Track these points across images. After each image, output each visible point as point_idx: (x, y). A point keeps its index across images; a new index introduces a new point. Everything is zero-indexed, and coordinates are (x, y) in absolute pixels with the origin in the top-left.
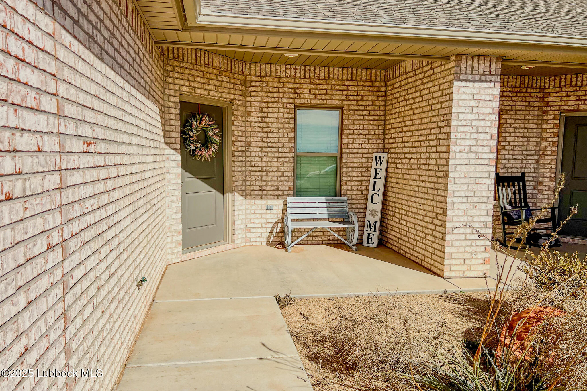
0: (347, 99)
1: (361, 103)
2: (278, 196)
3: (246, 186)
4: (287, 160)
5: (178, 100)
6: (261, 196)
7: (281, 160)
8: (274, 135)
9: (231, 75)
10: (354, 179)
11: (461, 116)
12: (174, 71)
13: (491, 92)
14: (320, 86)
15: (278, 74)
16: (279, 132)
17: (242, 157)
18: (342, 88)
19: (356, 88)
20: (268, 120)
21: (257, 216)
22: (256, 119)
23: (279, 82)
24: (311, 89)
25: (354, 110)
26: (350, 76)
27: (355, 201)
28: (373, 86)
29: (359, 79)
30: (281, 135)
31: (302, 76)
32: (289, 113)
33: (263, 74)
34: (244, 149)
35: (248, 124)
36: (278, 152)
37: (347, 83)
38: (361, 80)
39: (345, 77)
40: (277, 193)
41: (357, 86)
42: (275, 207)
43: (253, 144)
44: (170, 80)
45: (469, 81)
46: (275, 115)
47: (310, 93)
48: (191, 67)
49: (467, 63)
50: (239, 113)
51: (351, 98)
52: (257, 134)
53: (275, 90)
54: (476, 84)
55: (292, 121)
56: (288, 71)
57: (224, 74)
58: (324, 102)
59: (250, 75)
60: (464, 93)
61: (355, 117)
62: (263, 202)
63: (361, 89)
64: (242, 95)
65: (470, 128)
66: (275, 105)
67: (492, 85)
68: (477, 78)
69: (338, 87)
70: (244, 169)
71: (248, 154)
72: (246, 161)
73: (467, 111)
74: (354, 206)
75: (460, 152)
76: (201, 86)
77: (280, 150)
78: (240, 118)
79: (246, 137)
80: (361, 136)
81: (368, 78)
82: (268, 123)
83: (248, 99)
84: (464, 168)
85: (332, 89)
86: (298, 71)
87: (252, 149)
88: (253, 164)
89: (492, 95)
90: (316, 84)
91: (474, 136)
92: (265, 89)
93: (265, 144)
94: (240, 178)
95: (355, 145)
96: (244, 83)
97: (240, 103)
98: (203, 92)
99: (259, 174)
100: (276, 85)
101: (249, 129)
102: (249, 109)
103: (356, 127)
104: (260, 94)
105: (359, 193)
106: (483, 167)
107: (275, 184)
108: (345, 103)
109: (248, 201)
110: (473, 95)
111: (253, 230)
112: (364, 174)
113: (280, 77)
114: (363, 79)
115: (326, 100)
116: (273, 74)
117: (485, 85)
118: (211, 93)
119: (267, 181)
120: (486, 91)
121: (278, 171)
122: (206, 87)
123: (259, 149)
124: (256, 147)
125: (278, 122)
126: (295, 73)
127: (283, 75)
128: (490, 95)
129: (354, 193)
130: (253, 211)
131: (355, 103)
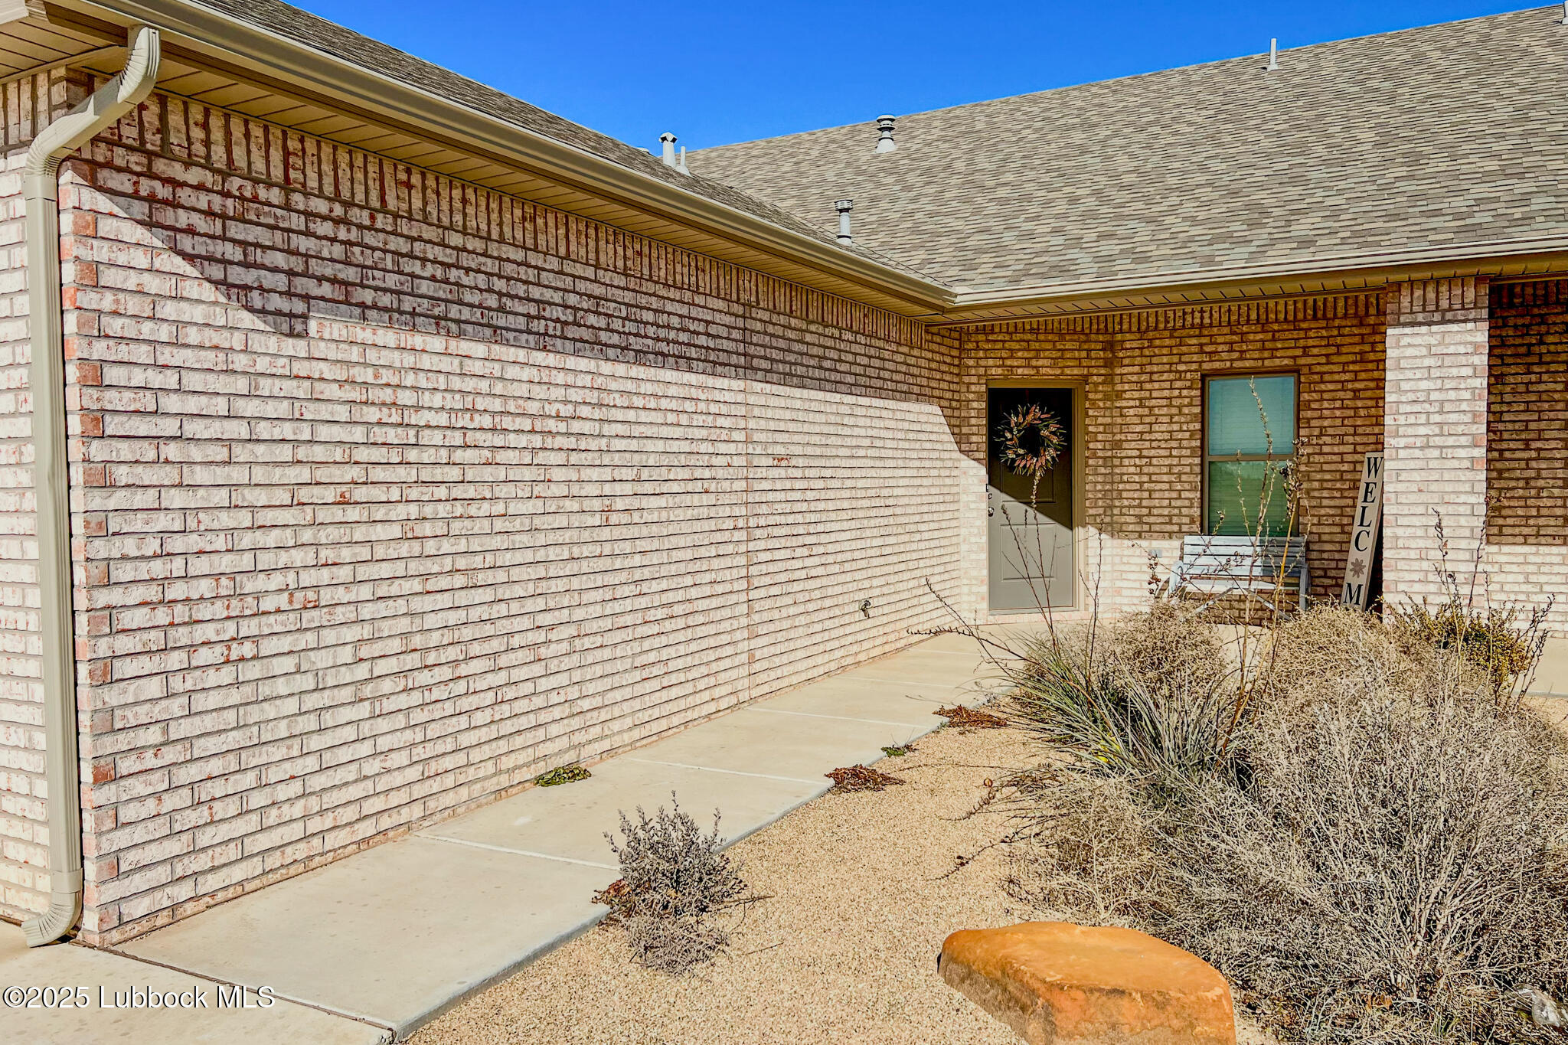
0: (1305, 354)
1: (1335, 359)
2: (1171, 534)
3: (1112, 515)
4: (1187, 470)
5: (983, 388)
6: (1140, 533)
7: (1176, 470)
8: (1164, 428)
9: (1083, 337)
10: (1325, 502)
11: (1405, 386)
12: (978, 348)
13: (1470, 339)
14: (1251, 337)
15: (1171, 324)
16: (1171, 422)
17: (1105, 467)
18: (1295, 335)
19: (1324, 333)
20: (1153, 402)
21: (1133, 568)
22: (1132, 403)
23: (1172, 337)
24: (1231, 343)
25: (1322, 374)
26: (1310, 312)
27: (1328, 547)
28: (1361, 325)
29: (1330, 315)
30: (1175, 427)
31: (1215, 322)
32: (1190, 388)
33: (1143, 328)
34: (1109, 454)
35: (1116, 412)
36: (1171, 456)
37: (1304, 325)
38: (1335, 317)
39: (1300, 316)
40: (1169, 528)
41: (1326, 328)
42: (1164, 554)
43: (1125, 445)
44: (971, 363)
45: (1420, 324)
46: (1166, 393)
47: (1231, 351)
48: (1007, 338)
49: (1412, 294)
50: (1100, 396)
51: (1315, 351)
52: (1132, 428)
53: (1165, 351)
54: (1434, 328)
55: (1197, 401)
56: (1189, 318)
57: (1068, 337)
58: (1260, 363)
59: (1121, 331)
60: (1410, 345)
61: (1323, 387)
62: (1144, 543)
63: (1335, 332)
64: (1105, 366)
65: (1427, 406)
66: (1165, 376)
67: (1470, 326)
68: (1437, 317)
69: (1288, 335)
70: (1108, 487)
71: (1117, 462)
72: (1112, 474)
73: (1418, 376)
74: (1325, 556)
75: (1406, 447)
76: (1023, 362)
77: (1174, 452)
78: (1101, 404)
79: (1114, 434)
80: (1338, 422)
81: (1351, 311)
82: (1151, 408)
83: (1118, 371)
84: (1416, 476)
85: (1274, 339)
86: (1206, 315)
87: (1124, 454)
88: (1125, 478)
89: (1471, 343)
90: (1242, 334)
91: (1436, 418)
92: (1146, 352)
93: (1147, 444)
94: (1100, 503)
95: (1324, 438)
96: (1110, 346)
97: (1100, 379)
98: (1026, 371)
99: (1136, 495)
100: (1167, 342)
101: (1119, 420)
102: (1119, 387)
103: (1326, 405)
104: (1138, 361)
105: (1338, 529)
106: (1459, 472)
107: (1166, 512)
108: (1302, 361)
109: (1117, 542)
110: (1429, 346)
111: (1125, 592)
112: (1346, 494)
113: (1174, 329)
114: (1340, 315)
115: (1263, 359)
116: (1162, 326)
117: (1454, 327)
118: (1043, 371)
119: (1150, 508)
120: (1458, 338)
121: (1170, 490)
122: (1034, 363)
123: (1136, 453)
124: (1131, 448)
125: (1170, 406)
126: (1202, 318)
127: (1179, 324)
128: (1465, 343)
129: (1327, 529)
130: (1125, 560)
131: (1323, 360)
